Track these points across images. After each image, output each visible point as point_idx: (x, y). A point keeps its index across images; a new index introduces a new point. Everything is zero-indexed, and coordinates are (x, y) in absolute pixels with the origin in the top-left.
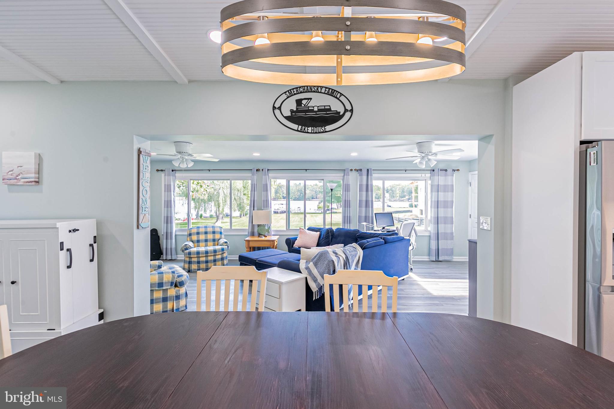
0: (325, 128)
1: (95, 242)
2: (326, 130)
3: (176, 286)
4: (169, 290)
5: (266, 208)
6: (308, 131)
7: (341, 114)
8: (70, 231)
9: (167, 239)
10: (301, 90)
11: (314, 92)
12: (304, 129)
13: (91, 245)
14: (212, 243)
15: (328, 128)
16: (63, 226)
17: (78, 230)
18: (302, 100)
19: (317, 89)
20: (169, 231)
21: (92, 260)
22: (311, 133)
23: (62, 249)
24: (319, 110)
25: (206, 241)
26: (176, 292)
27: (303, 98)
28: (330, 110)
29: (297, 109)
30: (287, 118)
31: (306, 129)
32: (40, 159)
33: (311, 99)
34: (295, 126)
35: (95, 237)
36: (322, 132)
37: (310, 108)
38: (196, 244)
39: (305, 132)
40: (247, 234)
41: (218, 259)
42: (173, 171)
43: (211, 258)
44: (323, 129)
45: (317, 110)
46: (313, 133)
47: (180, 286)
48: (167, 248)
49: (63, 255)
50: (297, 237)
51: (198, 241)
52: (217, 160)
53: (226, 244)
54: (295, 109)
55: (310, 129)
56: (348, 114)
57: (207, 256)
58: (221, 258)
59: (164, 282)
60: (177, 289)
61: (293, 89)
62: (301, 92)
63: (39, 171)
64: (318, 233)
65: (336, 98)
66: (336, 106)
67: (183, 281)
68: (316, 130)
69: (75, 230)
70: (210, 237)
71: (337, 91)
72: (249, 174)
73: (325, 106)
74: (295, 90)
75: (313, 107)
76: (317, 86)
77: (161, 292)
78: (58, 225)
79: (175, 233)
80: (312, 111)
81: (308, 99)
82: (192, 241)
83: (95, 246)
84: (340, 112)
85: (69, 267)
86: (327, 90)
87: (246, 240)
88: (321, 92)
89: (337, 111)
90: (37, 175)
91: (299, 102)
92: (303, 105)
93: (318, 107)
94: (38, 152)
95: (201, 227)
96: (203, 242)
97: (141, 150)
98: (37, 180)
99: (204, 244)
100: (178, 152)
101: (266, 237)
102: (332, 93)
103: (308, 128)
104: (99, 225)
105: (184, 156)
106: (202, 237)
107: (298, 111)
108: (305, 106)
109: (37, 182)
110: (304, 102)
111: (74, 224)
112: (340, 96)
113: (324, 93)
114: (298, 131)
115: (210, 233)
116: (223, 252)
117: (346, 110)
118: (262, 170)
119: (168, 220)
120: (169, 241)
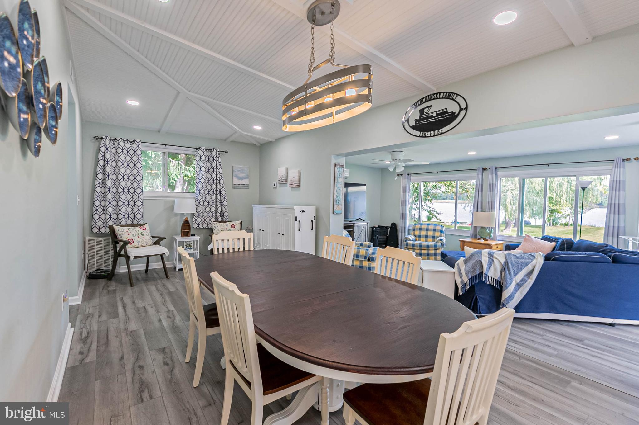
0: (442, 130)
1: (314, 220)
2: (442, 132)
3: (369, 260)
4: (364, 262)
5: (491, 210)
6: (428, 135)
7: (456, 114)
8: (301, 211)
9: (402, 232)
10: (424, 100)
11: (434, 99)
12: (425, 134)
13: (312, 221)
14: (432, 239)
15: (444, 130)
16: (297, 209)
17: (305, 211)
18: (424, 109)
19: (437, 96)
20: (404, 226)
21: (312, 229)
22: (430, 137)
23: (296, 220)
24: (438, 115)
25: (427, 237)
26: (368, 265)
27: (425, 107)
28: (446, 112)
29: (420, 117)
30: (413, 127)
31: (426, 134)
32: (300, 173)
33: (431, 106)
34: (418, 133)
35: (314, 217)
36: (439, 134)
37: (430, 115)
38: (418, 239)
39: (425, 137)
40: (469, 235)
41: (431, 254)
42: (408, 175)
43: (424, 252)
44: (440, 131)
45: (436, 115)
46: (432, 136)
47: (372, 261)
48: (401, 240)
49: (297, 223)
50: (520, 245)
51: (420, 236)
52: (428, 163)
53: (441, 242)
54: (418, 118)
55: (429, 133)
56: (463, 112)
57: (421, 249)
58: (434, 254)
59: (360, 255)
60: (369, 262)
61: (418, 101)
62: (424, 102)
63: (299, 180)
64: (554, 244)
65: (453, 99)
66: (452, 107)
67: (373, 258)
68: (434, 133)
69: (303, 211)
70: (430, 233)
71: (453, 93)
72: (474, 174)
73: (442, 110)
74: (419, 102)
75: (433, 113)
76: (436, 93)
77: (359, 262)
78: (295, 207)
79: (409, 228)
80: (432, 117)
81: (428, 107)
82: (415, 236)
83: (314, 222)
84: (455, 113)
85: (299, 230)
86: (445, 94)
87: (461, 241)
88: (440, 98)
89: (452, 112)
90: (299, 182)
91: (422, 111)
92: (425, 113)
93: (437, 112)
94: (299, 169)
95: (431, 225)
96: (424, 237)
97: (336, 164)
98: (299, 185)
99: (424, 239)
100: (393, 160)
101: (487, 240)
102: (449, 96)
103: (428, 133)
104: (317, 210)
105: (397, 163)
106: (423, 233)
107: (421, 119)
108: (426, 114)
109: (299, 186)
110: (426, 110)
111: (303, 208)
112: (456, 97)
113: (443, 98)
114: (420, 136)
115: (431, 230)
116: (436, 248)
117: (461, 109)
118: (489, 169)
119: (403, 216)
120: (403, 234)
